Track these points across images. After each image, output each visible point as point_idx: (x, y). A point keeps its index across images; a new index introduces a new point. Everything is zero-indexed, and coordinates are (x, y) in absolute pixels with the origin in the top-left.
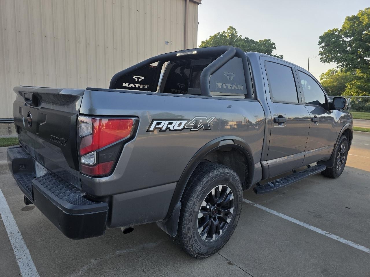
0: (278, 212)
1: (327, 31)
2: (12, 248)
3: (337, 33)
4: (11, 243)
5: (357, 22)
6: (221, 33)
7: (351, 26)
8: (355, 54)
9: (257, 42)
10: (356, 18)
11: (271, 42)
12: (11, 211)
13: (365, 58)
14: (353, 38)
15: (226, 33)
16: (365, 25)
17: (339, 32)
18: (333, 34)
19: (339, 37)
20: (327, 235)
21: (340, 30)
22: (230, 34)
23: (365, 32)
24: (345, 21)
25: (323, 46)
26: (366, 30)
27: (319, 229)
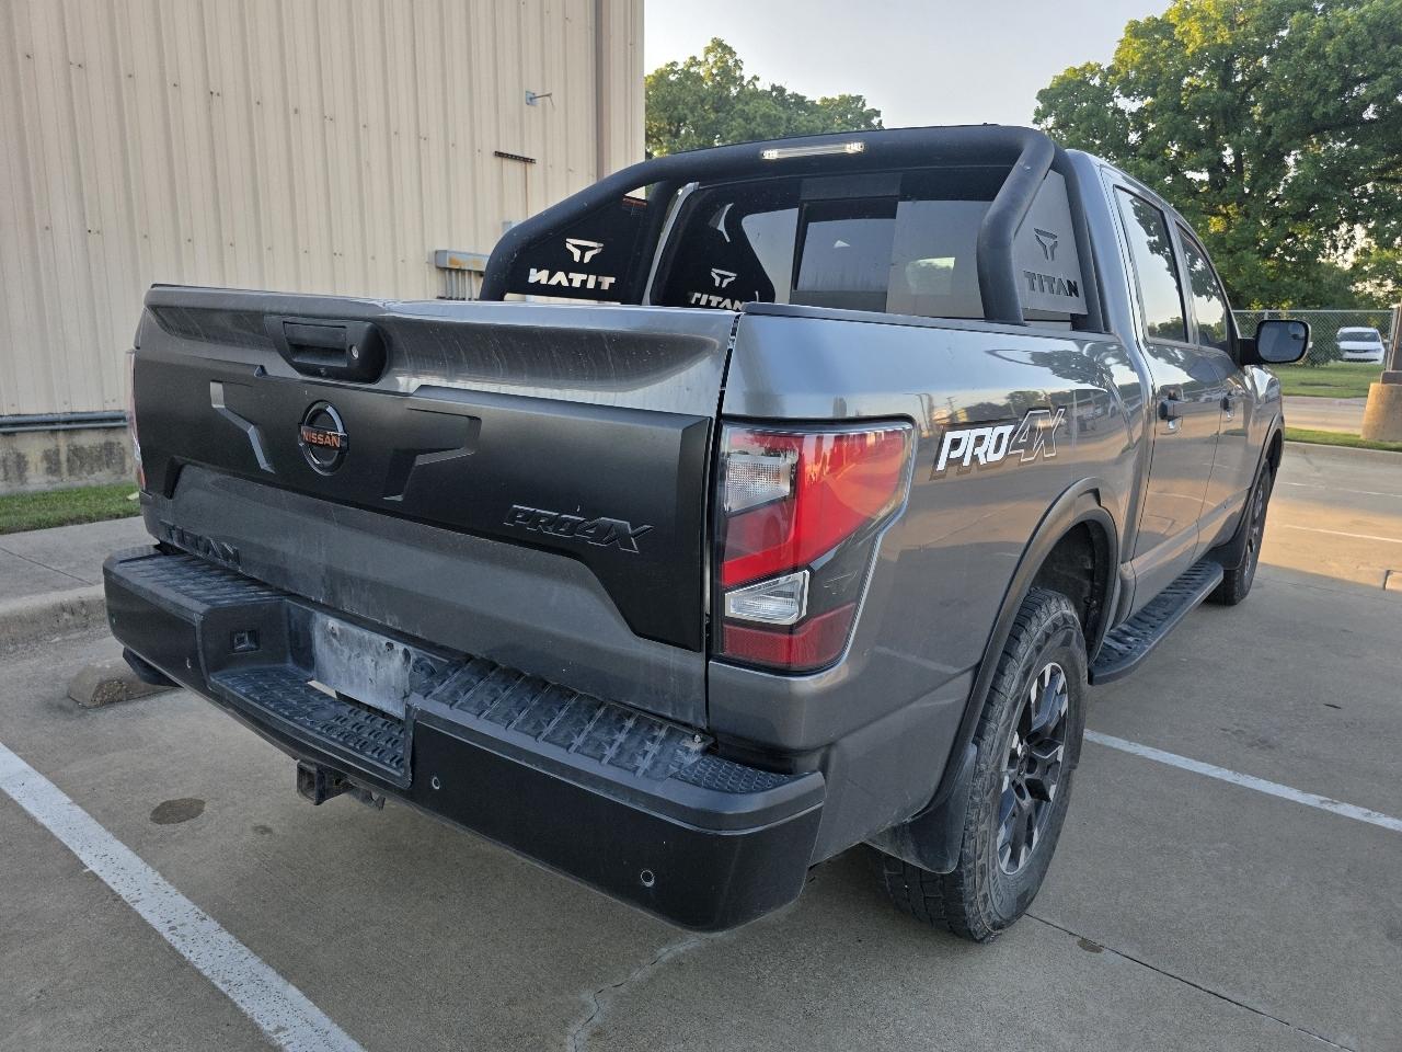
0: (1128, 738)
1: (1062, 74)
2: (215, 987)
3: (1096, 82)
4: (199, 967)
5: (1165, 43)
6: (680, 66)
7: (1147, 57)
8: (1160, 159)
9: (813, 103)
10: (1162, 27)
11: (864, 105)
12: (109, 830)
13: (1190, 174)
14: (1149, 99)
15: (699, 64)
16: (1193, 54)
17: (1105, 78)
18: (1085, 82)
19: (1103, 95)
20: (1327, 807)
21: (1108, 69)
22: (715, 71)
23: (1187, 80)
24: (1122, 36)
25: (1049, 127)
26: (1192, 75)
27: (1295, 791)
